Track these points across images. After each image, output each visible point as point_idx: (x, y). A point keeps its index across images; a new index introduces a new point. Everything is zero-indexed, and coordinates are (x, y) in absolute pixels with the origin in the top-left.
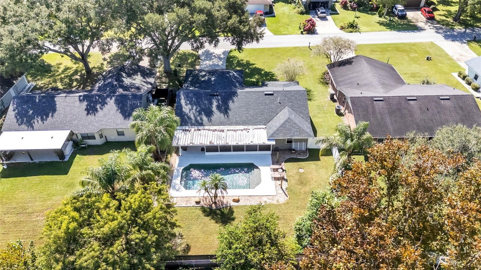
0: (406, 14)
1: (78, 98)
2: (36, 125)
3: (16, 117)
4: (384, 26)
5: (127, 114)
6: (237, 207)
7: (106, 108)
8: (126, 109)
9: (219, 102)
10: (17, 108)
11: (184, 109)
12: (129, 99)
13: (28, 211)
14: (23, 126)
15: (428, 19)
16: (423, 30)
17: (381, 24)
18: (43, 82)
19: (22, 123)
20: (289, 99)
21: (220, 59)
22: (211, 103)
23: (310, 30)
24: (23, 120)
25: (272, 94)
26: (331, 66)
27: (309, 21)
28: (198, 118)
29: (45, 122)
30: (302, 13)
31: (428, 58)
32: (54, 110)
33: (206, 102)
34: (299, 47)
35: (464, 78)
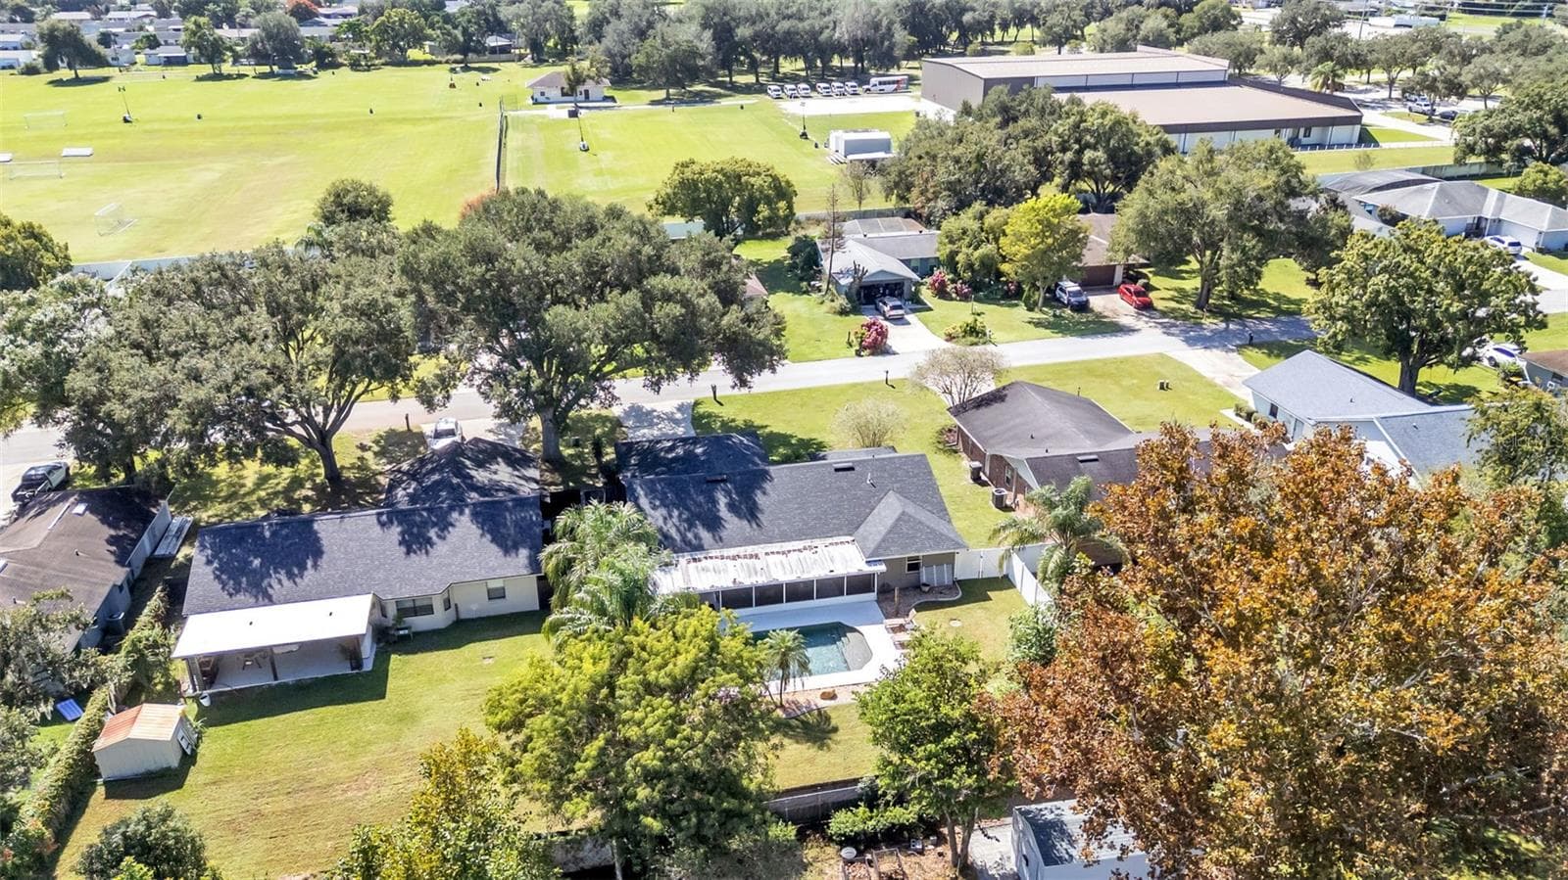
0: (1087, 301)
1: (374, 518)
3: (217, 577)
4: (1046, 328)
5: (510, 543)
6: (835, 708)
7: (454, 534)
8: (503, 531)
9: (730, 496)
10: (215, 556)
12: (507, 509)
13: (316, 784)
14: (241, 597)
15: (1138, 308)
16: (1134, 331)
17: (1038, 324)
18: (210, 513)
19: (238, 591)
20: (892, 476)
21: (677, 422)
22: (714, 502)
23: (876, 346)
24: (238, 583)
25: (851, 469)
26: (959, 410)
27: (869, 327)
28: (690, 535)
29: (298, 580)
30: (843, 312)
31: (1162, 385)
32: (318, 553)
33: (701, 499)
34: (862, 384)
35: (1249, 417)
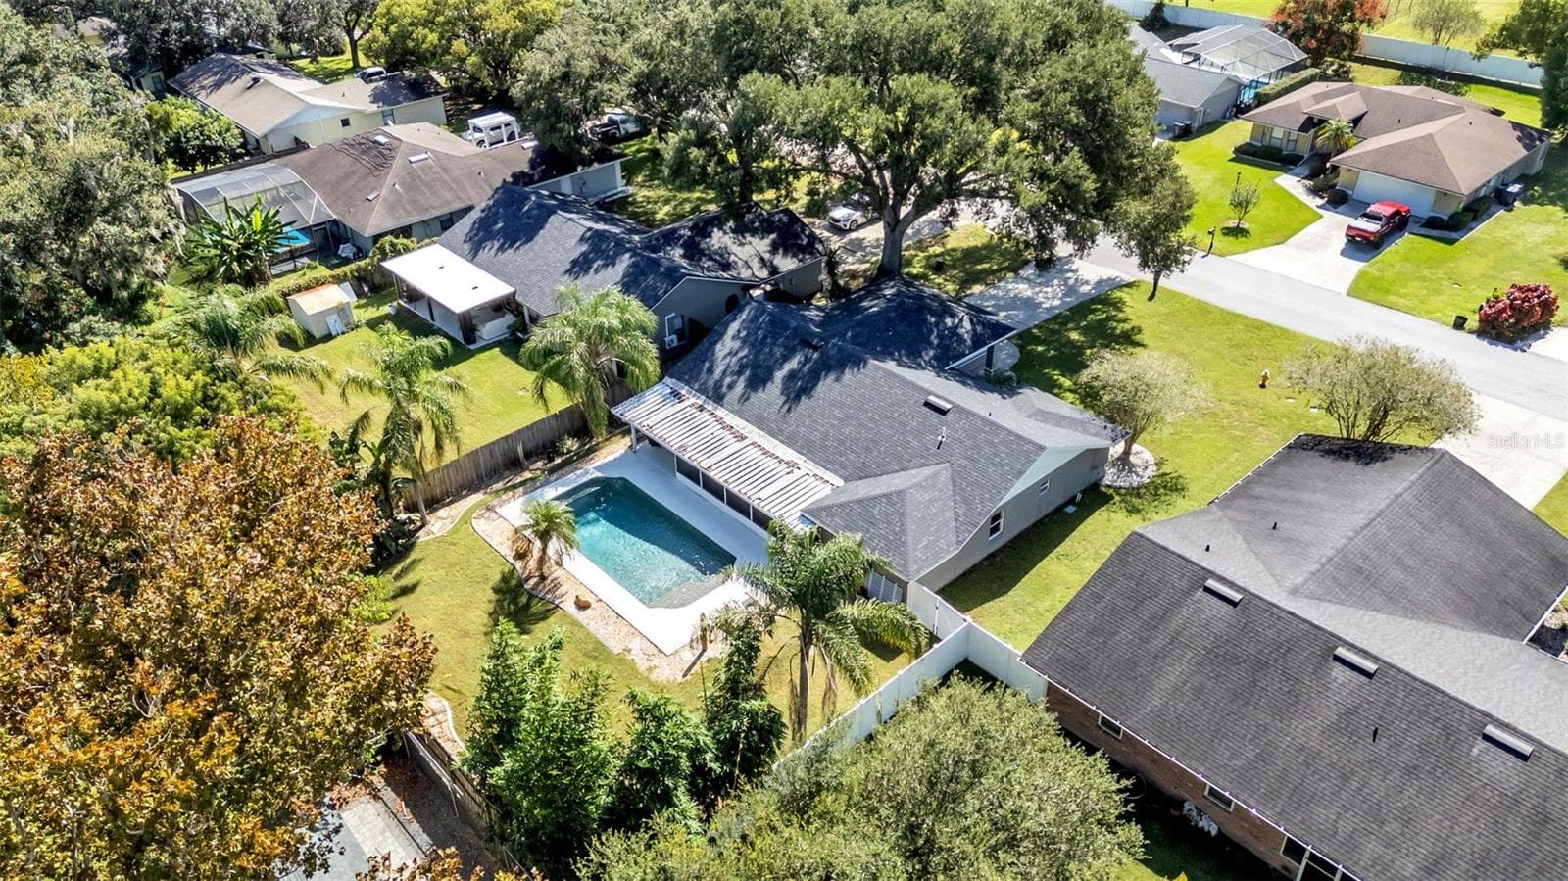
1: (584, 231)
2: (483, 254)
3: (474, 224)
6: (566, 617)
7: (603, 274)
9: (804, 365)
11: (719, 346)
19: (470, 240)
22: (785, 360)
24: (476, 235)
25: (943, 412)
32: (530, 238)
33: (779, 351)
